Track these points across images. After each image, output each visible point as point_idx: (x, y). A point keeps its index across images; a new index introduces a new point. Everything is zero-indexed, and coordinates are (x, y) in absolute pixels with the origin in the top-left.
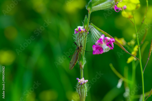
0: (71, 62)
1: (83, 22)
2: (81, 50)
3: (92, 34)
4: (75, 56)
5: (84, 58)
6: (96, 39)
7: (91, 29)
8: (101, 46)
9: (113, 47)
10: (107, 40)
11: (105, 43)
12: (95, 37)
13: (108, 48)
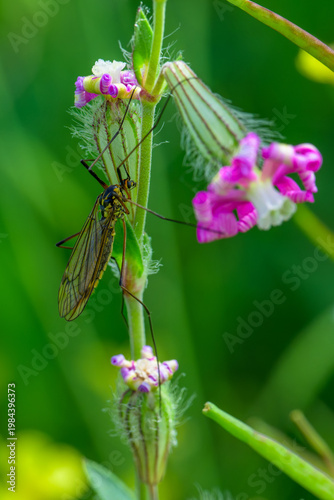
0: (70, 273)
1: (129, 49)
2: (127, 204)
3: (183, 124)
4: (92, 239)
5: (144, 243)
6: (210, 152)
7: (179, 89)
8: (244, 193)
9: (310, 191)
10: (279, 161)
11: (264, 178)
12: (203, 142)
13: (285, 205)
